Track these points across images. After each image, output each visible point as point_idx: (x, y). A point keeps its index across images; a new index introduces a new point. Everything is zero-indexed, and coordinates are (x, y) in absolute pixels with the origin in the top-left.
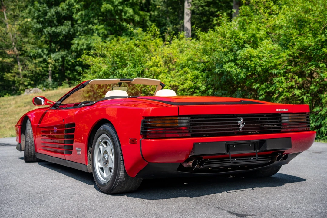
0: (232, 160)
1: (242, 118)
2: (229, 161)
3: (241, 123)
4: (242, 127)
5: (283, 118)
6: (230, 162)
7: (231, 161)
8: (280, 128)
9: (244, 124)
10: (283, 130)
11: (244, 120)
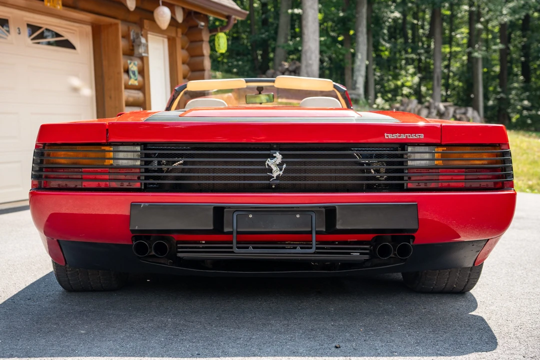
0: (238, 248)
1: (278, 153)
2: (232, 248)
3: (275, 164)
4: (276, 172)
5: (413, 156)
6: (233, 252)
7: (236, 250)
8: (401, 178)
9: (285, 166)
10: (411, 185)
11: (284, 156)
